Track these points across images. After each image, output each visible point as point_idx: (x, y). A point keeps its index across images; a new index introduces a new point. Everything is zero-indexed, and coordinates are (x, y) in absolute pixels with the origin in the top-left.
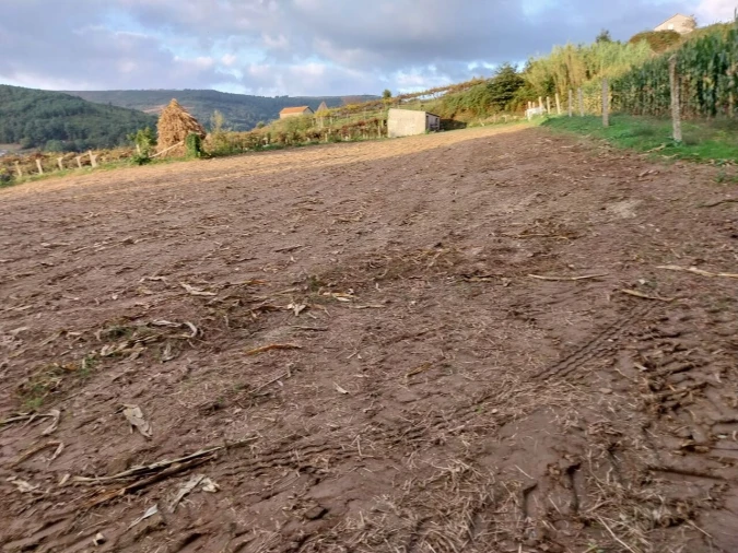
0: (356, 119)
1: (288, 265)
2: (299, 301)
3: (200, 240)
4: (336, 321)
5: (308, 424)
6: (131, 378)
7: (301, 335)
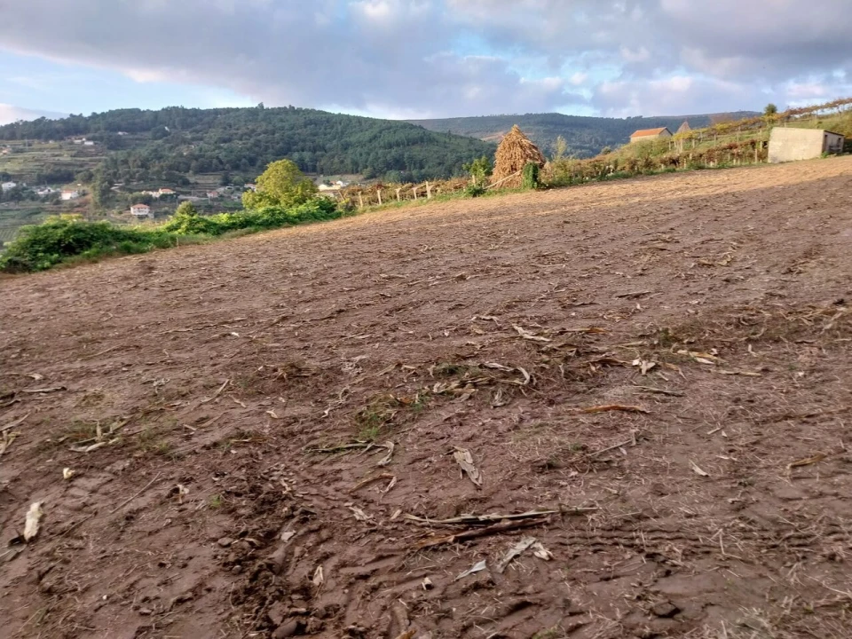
0: (725, 141)
1: (634, 313)
2: (647, 358)
3: (534, 279)
4: (694, 386)
5: (657, 504)
6: (462, 420)
7: (649, 398)
